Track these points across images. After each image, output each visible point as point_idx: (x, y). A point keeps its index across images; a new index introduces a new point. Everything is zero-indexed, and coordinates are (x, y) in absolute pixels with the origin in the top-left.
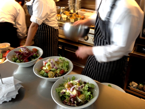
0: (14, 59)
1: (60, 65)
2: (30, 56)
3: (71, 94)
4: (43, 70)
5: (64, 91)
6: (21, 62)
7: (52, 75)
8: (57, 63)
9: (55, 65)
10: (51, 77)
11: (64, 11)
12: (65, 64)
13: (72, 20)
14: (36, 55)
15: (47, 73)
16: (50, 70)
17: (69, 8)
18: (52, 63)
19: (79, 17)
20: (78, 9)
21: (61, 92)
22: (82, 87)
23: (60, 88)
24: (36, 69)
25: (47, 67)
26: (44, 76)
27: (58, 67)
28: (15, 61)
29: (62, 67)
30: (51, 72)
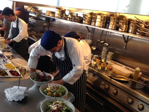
0: (33, 78)
1: (58, 90)
2: (44, 79)
3: (53, 108)
4: (46, 90)
5: (51, 106)
6: (36, 80)
7: (49, 94)
8: (57, 88)
9: (54, 89)
10: (48, 95)
11: (96, 59)
12: (62, 90)
13: (99, 67)
14: (48, 80)
15: (47, 92)
16: (50, 91)
17: (101, 57)
18: (53, 87)
19: (106, 67)
20: (109, 60)
21: (49, 106)
22: (63, 107)
23: (49, 103)
24: (42, 87)
25: (49, 88)
26: (44, 94)
27: (56, 91)
28: (33, 79)
29: (59, 92)
30: (50, 93)
